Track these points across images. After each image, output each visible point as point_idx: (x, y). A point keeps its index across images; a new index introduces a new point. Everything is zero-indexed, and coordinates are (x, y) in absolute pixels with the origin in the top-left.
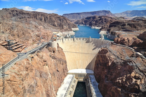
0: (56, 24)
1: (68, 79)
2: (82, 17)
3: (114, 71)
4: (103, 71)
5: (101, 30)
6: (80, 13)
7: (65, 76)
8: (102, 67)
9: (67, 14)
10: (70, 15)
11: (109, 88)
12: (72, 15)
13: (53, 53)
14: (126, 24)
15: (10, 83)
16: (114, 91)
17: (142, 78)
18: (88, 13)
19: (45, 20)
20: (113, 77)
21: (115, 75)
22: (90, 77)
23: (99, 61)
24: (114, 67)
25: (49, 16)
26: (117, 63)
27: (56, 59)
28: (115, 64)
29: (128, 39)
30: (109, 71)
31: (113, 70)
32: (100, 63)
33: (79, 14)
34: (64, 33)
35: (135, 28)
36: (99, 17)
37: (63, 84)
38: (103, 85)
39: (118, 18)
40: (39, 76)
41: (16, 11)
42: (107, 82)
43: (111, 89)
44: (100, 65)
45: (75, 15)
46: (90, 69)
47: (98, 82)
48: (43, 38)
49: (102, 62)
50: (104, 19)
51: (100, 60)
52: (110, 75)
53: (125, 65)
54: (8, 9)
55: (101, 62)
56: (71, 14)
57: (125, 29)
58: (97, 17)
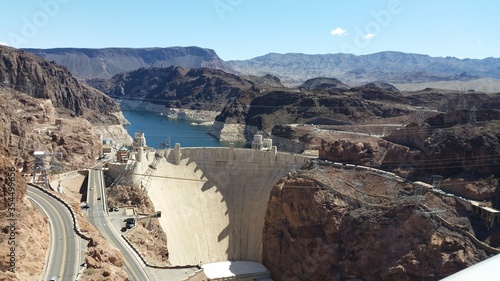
2: (104, 67)
3: (360, 246)
8: (306, 241)
17: (466, 245)
20: (363, 263)
23: (286, 223)
24: (357, 232)
26: (363, 218)
28: (359, 224)
31: (358, 243)
32: (289, 231)
35: (347, 112)
36: (191, 73)
44: (294, 236)
45: (74, 56)
46: (245, 260)
49: (301, 225)
50: (213, 83)
51: (290, 219)
52: (350, 259)
53: (395, 220)
55: (295, 223)
57: (315, 118)
58: (184, 73)
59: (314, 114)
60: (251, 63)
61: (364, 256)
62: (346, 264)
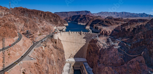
0: (52, 20)
1: (66, 67)
2: (69, 15)
4: (95, 57)
5: (86, 25)
6: (68, 12)
7: (64, 65)
8: (94, 54)
9: (58, 12)
10: (59, 13)
11: (102, 70)
12: (61, 14)
13: (55, 44)
14: (104, 21)
15: (37, 66)
16: (107, 71)
18: (74, 12)
19: (44, 16)
20: (104, 60)
21: (105, 59)
22: (84, 64)
24: (104, 52)
25: (47, 14)
26: (105, 49)
27: (58, 49)
29: (109, 31)
30: (100, 57)
31: (104, 55)
33: (66, 12)
34: (58, 27)
35: (110, 24)
36: (83, 16)
37: (63, 71)
38: (97, 68)
39: (97, 17)
40: (49, 63)
41: (24, 9)
42: (100, 65)
43: (104, 70)
44: (92, 53)
45: (64, 13)
47: (92, 67)
48: (46, 31)
50: (87, 18)
52: (102, 59)
53: (111, 49)
54: (18, 8)
55: (92, 50)
56: (61, 12)
58: (82, 16)
59: (104, 24)
60: (98, 14)
61: (104, 58)
62: (100, 60)
